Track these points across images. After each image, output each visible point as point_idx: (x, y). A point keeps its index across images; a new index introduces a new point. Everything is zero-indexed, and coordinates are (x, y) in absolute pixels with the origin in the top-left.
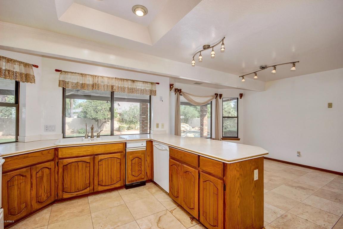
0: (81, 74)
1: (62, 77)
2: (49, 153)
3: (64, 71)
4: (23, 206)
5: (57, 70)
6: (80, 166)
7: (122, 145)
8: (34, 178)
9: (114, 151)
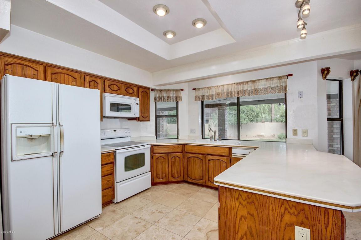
0: (208, 88)
1: (200, 93)
2: (178, 147)
3: (197, 89)
4: (164, 176)
5: (194, 89)
6: (197, 161)
7: (227, 150)
8: (170, 161)
9: (221, 154)
